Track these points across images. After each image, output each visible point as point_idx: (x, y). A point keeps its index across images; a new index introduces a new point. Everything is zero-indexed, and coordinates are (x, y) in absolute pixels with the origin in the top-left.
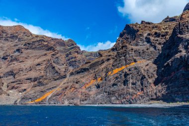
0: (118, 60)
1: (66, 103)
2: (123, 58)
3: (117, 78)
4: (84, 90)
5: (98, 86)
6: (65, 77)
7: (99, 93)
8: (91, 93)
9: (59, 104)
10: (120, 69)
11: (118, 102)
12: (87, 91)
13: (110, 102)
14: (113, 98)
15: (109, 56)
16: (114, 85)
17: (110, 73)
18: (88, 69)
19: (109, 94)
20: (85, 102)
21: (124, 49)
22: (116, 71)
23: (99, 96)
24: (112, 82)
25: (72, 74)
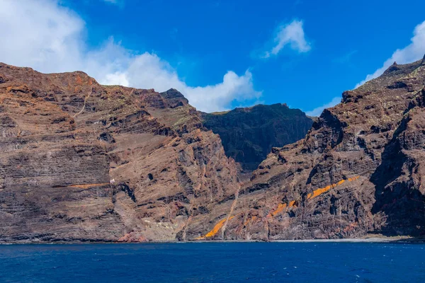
0: (320, 176)
1: (249, 239)
2: (328, 173)
3: (320, 203)
4: (271, 220)
5: (292, 214)
6: (232, 197)
7: (296, 224)
8: (283, 224)
9: (239, 240)
10: (323, 190)
11: (323, 236)
12: (276, 221)
13: (312, 236)
14: (316, 231)
15: (300, 163)
16: (315, 213)
17: (309, 196)
18: (267, 185)
19: (310, 225)
20: (276, 237)
21: (328, 160)
22: (318, 192)
23: (295, 229)
24: (313, 209)
25: (242, 192)
